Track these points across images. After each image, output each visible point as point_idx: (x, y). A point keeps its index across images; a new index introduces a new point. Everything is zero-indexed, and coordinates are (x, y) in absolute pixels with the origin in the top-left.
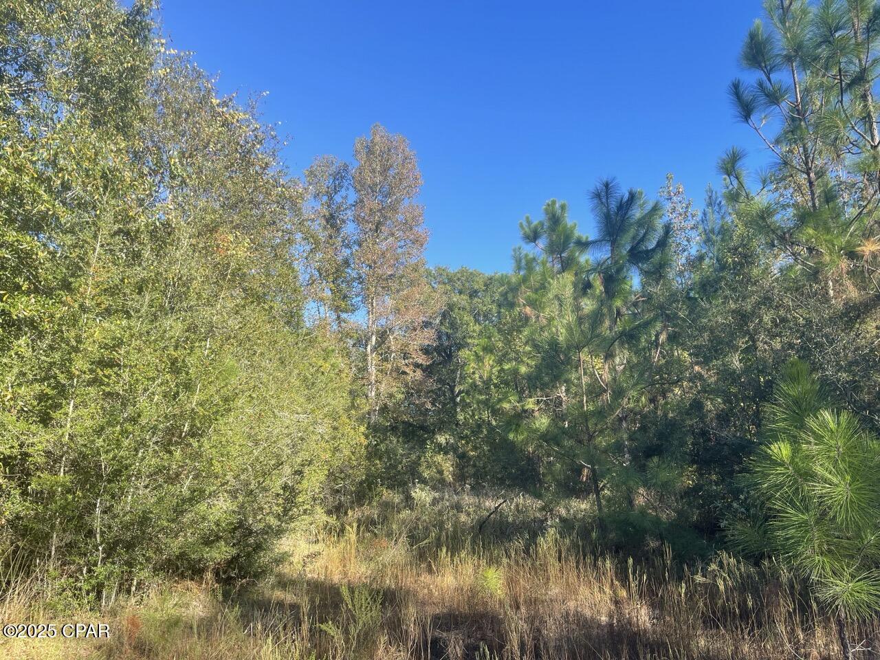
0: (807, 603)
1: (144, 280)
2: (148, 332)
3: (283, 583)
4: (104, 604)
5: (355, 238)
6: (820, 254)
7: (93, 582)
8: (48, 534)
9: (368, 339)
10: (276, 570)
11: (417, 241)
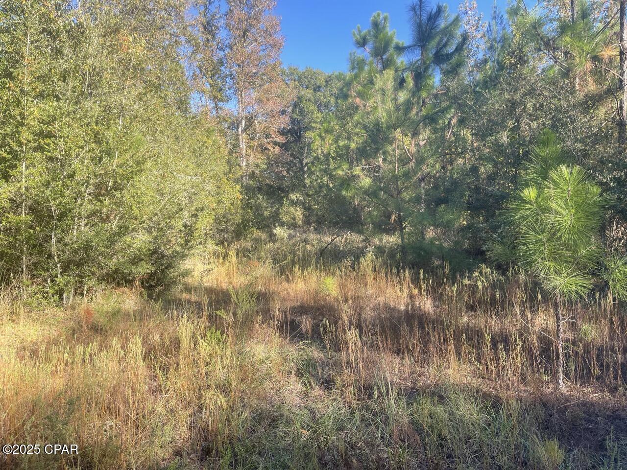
0: (535, 296)
1: (67, 71)
2: (74, 112)
3: (188, 289)
4: (65, 302)
5: (227, 42)
6: (573, 57)
7: (56, 288)
8: (19, 257)
9: (239, 123)
10: (182, 281)
11: (275, 46)
